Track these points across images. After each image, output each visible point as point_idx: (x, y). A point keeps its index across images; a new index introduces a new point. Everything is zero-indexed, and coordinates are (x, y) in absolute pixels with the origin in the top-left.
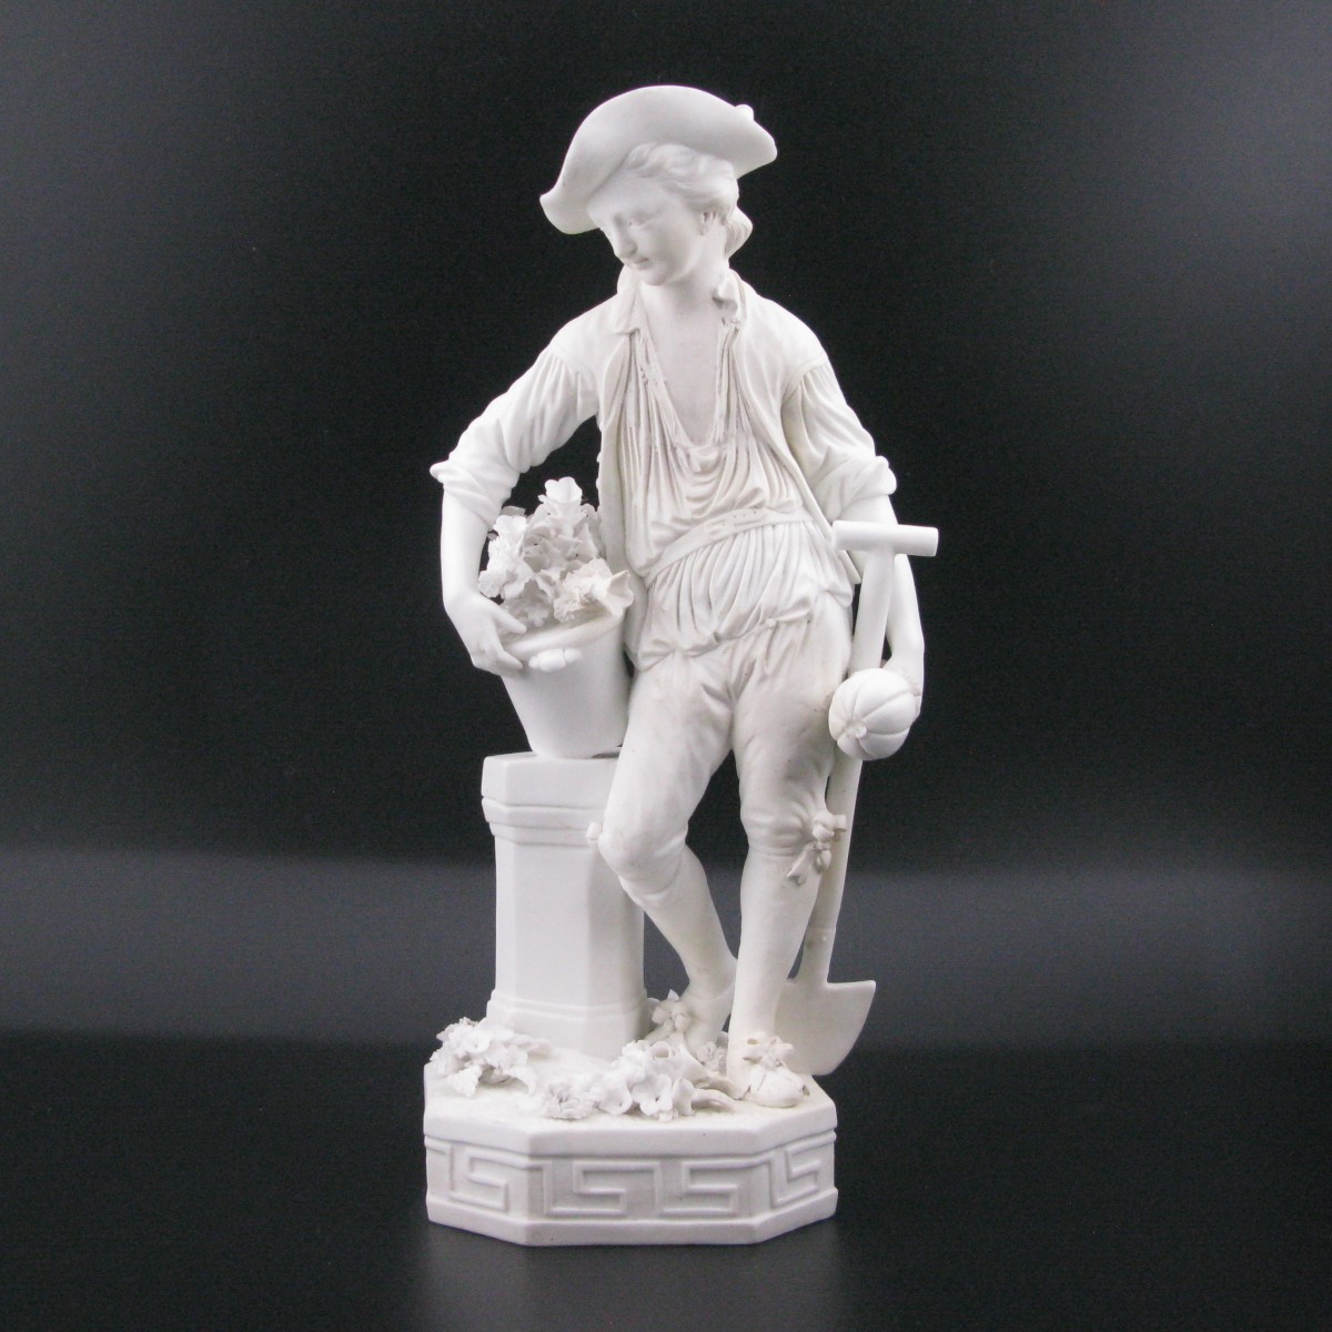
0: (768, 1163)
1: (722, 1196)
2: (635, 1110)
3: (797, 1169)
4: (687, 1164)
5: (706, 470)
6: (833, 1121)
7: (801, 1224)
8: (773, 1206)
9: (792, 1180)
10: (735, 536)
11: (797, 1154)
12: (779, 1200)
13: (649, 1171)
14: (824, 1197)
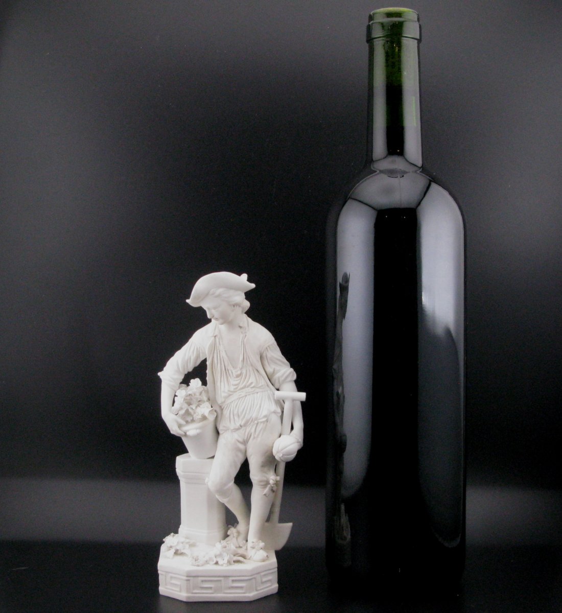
0: (255, 578)
1: (241, 588)
2: (217, 563)
3: (264, 579)
4: (231, 579)
5: (238, 376)
6: (276, 565)
7: (267, 595)
8: (257, 590)
9: (263, 583)
10: (246, 396)
11: (265, 575)
12: (259, 588)
13: (220, 581)
14: (273, 587)
